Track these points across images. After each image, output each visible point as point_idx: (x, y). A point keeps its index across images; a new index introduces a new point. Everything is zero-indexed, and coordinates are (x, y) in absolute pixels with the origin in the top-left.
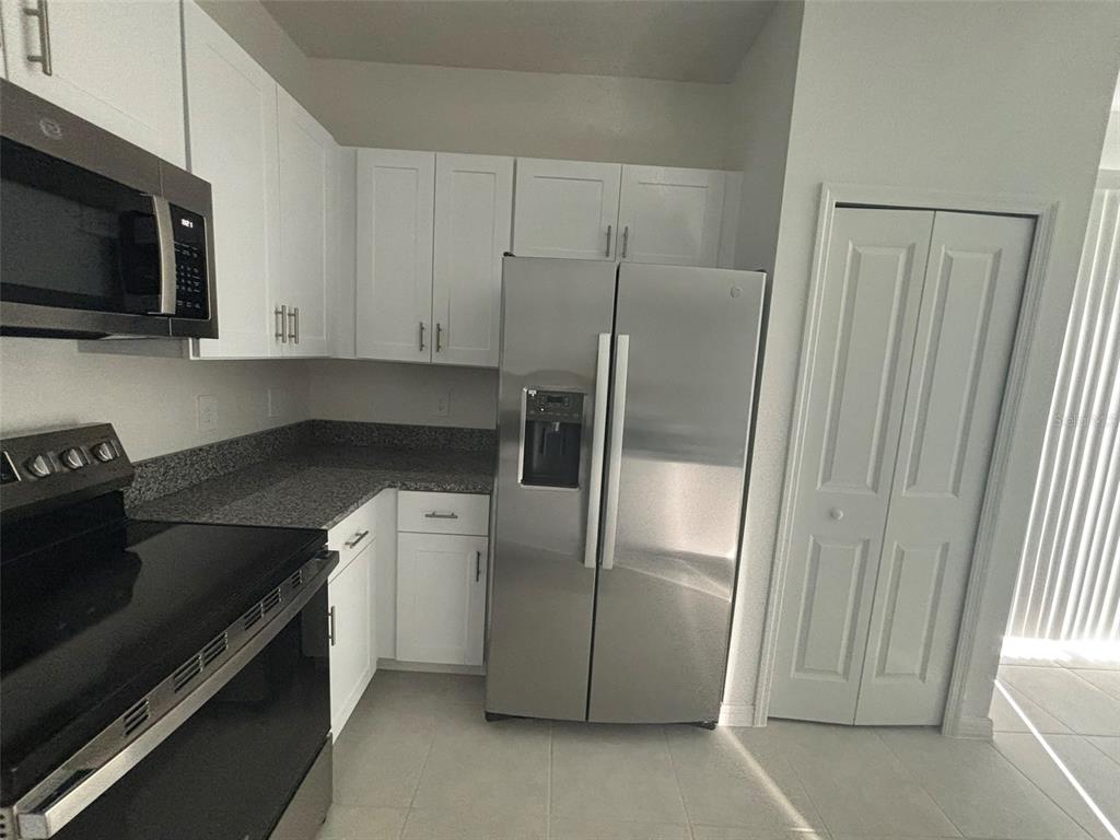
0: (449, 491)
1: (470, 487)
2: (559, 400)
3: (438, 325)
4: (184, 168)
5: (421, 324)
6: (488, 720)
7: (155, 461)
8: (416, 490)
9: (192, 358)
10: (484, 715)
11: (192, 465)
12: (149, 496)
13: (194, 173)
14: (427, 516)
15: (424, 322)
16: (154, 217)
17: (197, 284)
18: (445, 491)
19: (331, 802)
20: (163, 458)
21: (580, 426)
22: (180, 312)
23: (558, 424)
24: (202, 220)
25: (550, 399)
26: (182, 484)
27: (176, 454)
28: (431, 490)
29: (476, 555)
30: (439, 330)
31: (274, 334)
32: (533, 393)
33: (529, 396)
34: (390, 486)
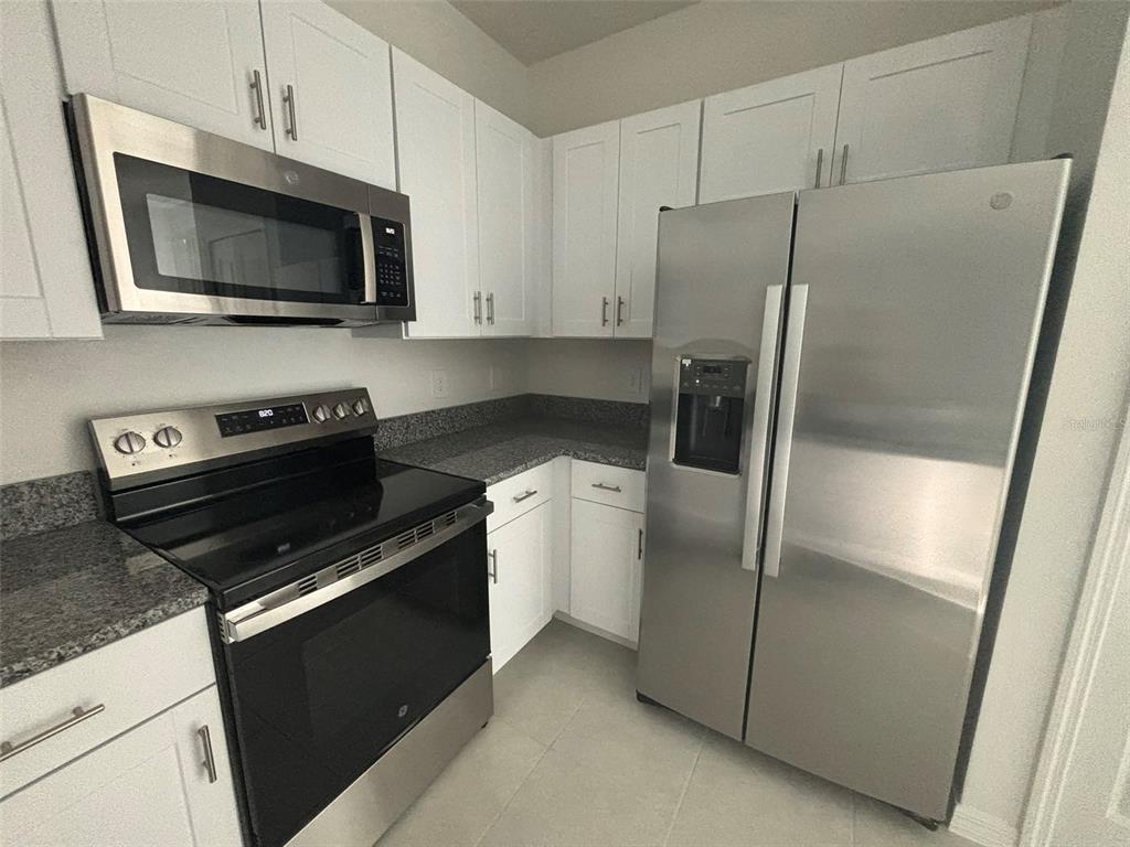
0: (613, 465)
1: (633, 463)
2: (718, 370)
3: (620, 298)
4: (394, 190)
5: (605, 299)
6: (639, 699)
7: (400, 418)
8: (586, 459)
9: (404, 338)
10: (635, 694)
11: (427, 423)
12: (396, 443)
13: (402, 193)
14: (594, 486)
15: (608, 297)
16: (359, 229)
17: (398, 278)
18: (610, 463)
19: (492, 713)
20: (406, 416)
21: (743, 400)
22: (380, 300)
23: (719, 398)
24: (402, 228)
25: (707, 369)
26: (419, 437)
27: (415, 414)
28: (598, 462)
29: (638, 534)
30: (620, 303)
31: (473, 315)
32: (687, 362)
33: (683, 366)
34: (564, 454)
